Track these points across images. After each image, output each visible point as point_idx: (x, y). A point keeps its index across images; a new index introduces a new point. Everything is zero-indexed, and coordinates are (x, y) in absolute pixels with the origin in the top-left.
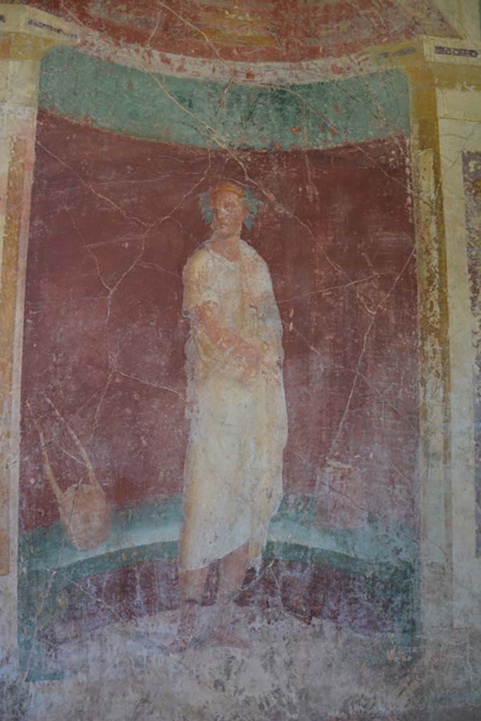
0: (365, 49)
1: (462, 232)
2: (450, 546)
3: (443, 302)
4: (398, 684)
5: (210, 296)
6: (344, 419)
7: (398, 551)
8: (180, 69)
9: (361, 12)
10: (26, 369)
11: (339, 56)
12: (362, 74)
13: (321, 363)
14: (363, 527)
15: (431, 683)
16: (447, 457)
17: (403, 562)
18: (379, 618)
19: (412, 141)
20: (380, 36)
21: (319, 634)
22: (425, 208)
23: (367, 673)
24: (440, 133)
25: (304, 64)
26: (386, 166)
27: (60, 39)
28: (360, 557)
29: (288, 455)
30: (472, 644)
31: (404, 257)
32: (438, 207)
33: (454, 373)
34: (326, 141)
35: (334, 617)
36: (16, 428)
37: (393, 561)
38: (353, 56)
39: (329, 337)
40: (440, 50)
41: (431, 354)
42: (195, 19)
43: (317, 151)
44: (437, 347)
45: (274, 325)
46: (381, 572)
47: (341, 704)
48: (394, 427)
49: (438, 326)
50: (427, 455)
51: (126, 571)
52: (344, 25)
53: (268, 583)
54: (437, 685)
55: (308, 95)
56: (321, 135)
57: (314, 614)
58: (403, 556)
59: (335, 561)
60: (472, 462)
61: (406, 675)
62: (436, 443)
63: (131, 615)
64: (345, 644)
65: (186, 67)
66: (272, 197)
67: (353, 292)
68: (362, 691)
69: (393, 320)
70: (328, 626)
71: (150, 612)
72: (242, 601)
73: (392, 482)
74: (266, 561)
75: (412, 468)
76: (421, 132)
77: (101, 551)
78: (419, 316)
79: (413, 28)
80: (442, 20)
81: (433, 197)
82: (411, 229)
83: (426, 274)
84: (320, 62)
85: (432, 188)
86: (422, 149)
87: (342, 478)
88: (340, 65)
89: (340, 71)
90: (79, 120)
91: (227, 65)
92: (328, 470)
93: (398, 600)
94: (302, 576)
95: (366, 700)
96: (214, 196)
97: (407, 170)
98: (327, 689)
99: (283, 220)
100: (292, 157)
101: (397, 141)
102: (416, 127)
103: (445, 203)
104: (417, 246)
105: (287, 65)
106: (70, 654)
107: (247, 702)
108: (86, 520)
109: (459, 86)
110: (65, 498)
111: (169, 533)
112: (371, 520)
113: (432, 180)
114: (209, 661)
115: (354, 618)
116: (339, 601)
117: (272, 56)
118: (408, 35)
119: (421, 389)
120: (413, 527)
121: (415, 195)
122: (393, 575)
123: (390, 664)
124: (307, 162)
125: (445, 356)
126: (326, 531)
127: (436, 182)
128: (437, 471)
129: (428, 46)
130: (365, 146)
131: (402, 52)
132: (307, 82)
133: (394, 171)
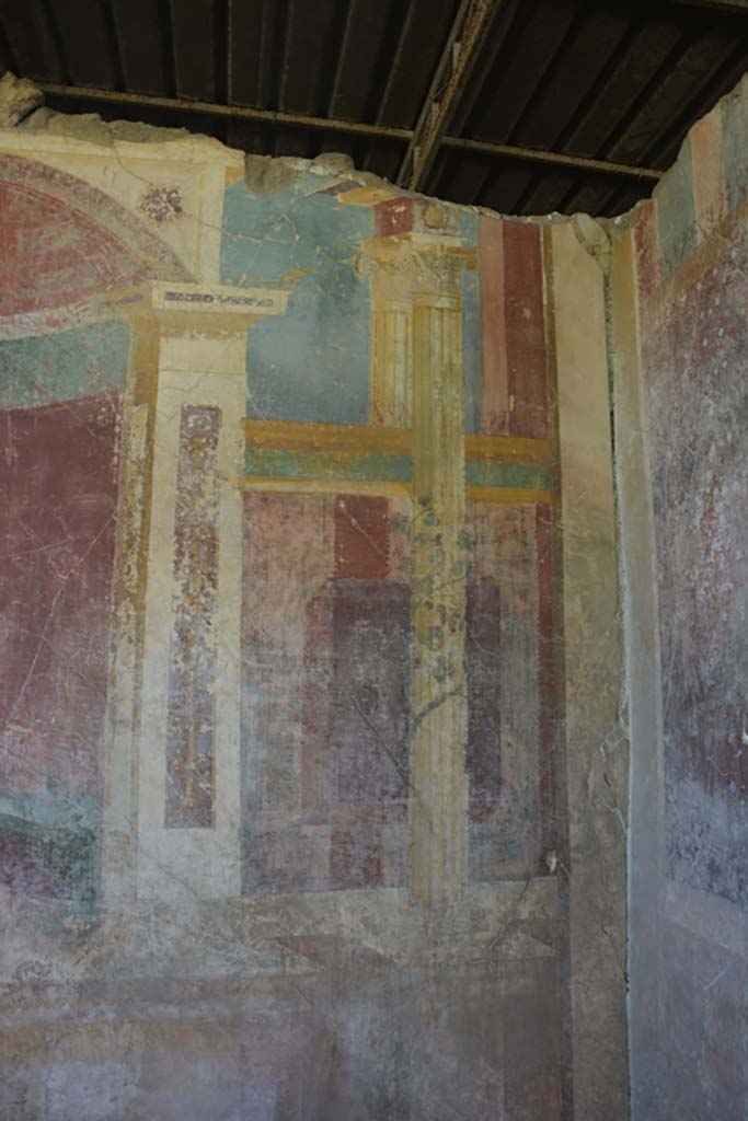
0: (86, 298)
1: (172, 492)
2: (136, 814)
3: (142, 566)
4: (75, 952)
6: (26, 683)
7: (78, 818)
9: (87, 258)
11: (56, 307)
12: (79, 325)
14: (41, 791)
15: (111, 953)
16: (136, 723)
17: (84, 829)
18: (56, 884)
19: (126, 396)
20: (104, 284)
22: (132, 468)
23: (42, 940)
24: (160, 386)
25: (16, 317)
26: (93, 425)
28: (38, 821)
30: (156, 915)
31: (104, 520)
32: (147, 465)
33: (148, 639)
34: (31, 400)
35: (9, 882)
37: (71, 826)
38: (71, 307)
39: (16, 602)
40: (171, 296)
41: (124, 620)
43: (20, 411)
44: (132, 612)
46: (59, 838)
47: (14, 970)
48: (78, 692)
49: (135, 591)
50: (114, 722)
52: (65, 274)
54: (117, 955)
55: (17, 351)
56: (27, 394)
58: (84, 823)
59: (11, 824)
60: (164, 731)
61: (84, 943)
62: (125, 710)
64: (19, 910)
67: (44, 556)
68: (36, 958)
69: (85, 585)
73: (74, 748)
75: (97, 735)
76: (138, 386)
78: (114, 581)
79: (144, 274)
80: (177, 264)
81: (143, 455)
82: (114, 491)
83: (126, 537)
84: (34, 315)
85: (143, 446)
86: (137, 404)
87: (22, 742)
88: (56, 316)
92: (7, 733)
93: (77, 866)
95: (42, 967)
97: (117, 429)
101: (109, 398)
102: (132, 381)
103: (155, 463)
104: (118, 508)
109: (187, 334)
112: (51, 785)
113: (144, 438)
115: (30, 884)
116: (14, 865)
118: (136, 280)
119: (111, 655)
120: (96, 795)
121: (123, 454)
122: (73, 841)
123: (68, 932)
124: (9, 423)
125: (140, 621)
127: (149, 440)
128: (124, 738)
129: (157, 293)
130: (73, 404)
131: (127, 300)
132: (17, 337)
133: (99, 431)
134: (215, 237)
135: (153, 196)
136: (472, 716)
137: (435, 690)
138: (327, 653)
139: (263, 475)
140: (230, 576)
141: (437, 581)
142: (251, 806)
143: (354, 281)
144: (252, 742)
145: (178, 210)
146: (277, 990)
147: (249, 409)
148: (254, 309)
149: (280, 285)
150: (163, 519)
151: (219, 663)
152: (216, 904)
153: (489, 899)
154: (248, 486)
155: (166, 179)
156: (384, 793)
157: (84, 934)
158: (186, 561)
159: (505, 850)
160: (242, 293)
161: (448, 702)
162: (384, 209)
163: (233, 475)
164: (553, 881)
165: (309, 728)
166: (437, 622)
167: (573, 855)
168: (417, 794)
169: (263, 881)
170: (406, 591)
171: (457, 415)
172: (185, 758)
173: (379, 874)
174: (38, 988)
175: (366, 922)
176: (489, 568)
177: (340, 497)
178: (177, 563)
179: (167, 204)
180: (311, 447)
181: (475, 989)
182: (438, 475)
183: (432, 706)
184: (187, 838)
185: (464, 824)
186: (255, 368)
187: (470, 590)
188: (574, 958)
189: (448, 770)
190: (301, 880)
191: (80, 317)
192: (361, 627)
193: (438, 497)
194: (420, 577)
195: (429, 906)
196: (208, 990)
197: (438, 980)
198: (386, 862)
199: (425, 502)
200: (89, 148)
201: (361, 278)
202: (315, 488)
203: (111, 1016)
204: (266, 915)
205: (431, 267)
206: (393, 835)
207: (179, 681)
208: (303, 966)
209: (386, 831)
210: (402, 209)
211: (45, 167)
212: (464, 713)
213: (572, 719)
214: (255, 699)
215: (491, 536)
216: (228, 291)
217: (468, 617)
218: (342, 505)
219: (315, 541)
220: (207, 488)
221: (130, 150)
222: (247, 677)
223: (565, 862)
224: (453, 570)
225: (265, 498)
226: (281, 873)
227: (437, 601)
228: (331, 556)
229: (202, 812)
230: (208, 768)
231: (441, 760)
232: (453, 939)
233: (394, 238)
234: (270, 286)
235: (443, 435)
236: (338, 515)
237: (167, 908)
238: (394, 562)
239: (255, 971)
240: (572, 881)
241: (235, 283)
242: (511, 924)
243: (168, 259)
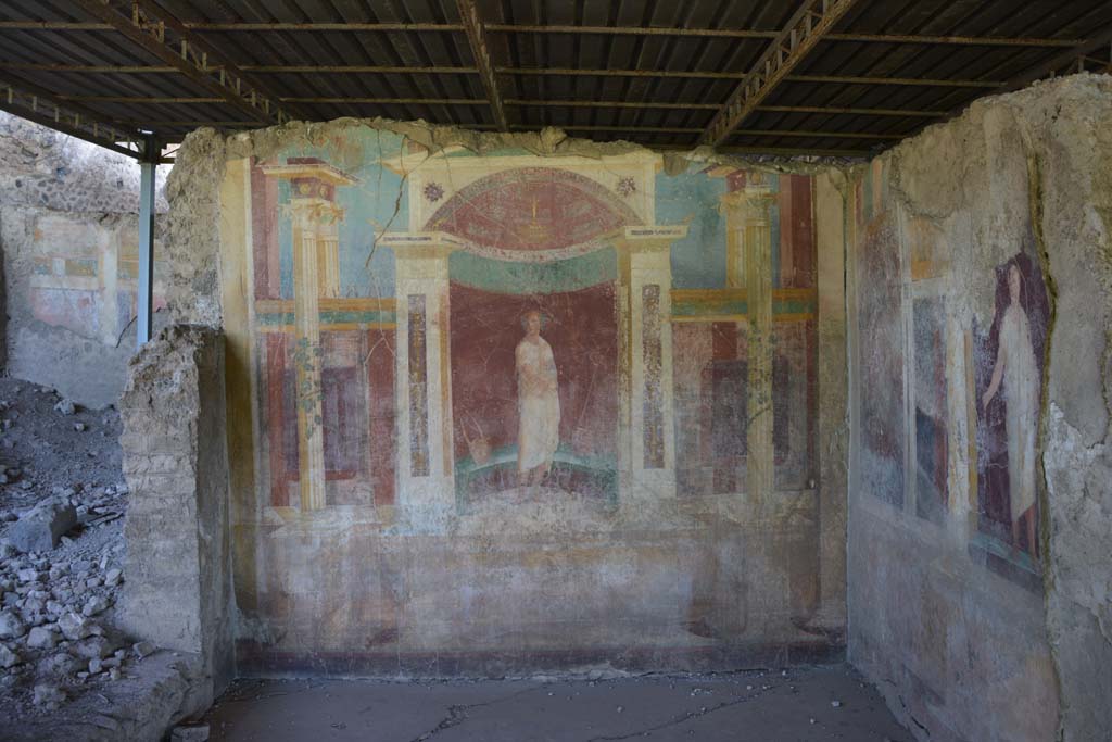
0: (596, 237)
1: (640, 325)
2: (631, 463)
3: (630, 358)
4: (609, 520)
5: (527, 361)
6: (584, 410)
7: (608, 466)
8: (510, 257)
10: (453, 394)
11: (583, 242)
12: (594, 250)
13: (574, 387)
14: (593, 455)
15: (624, 520)
16: (630, 425)
17: (611, 470)
18: (600, 493)
19: (617, 282)
20: (603, 229)
21: (575, 498)
22: (623, 315)
23: (595, 515)
24: (632, 277)
25: (566, 248)
26: (604, 297)
27: (457, 247)
28: (592, 467)
29: (561, 426)
30: (641, 505)
31: (612, 339)
32: (629, 314)
33: (634, 390)
34: (576, 287)
35: (581, 491)
36: (451, 418)
37: (605, 469)
38: (590, 242)
39: (577, 376)
40: (634, 233)
41: (623, 382)
42: (515, 231)
43: (572, 292)
44: (626, 379)
45: (554, 372)
46: (601, 474)
47: (585, 527)
48: (606, 413)
49: (627, 369)
50: (621, 425)
51: (497, 473)
52: (586, 226)
53: (554, 478)
54: (626, 521)
55: (568, 265)
56: (574, 284)
57: (572, 490)
58: (611, 467)
59: (581, 469)
60: (642, 428)
61: (612, 516)
62: (625, 420)
63: (499, 490)
64: (586, 503)
65: (513, 255)
66: (552, 316)
67: (588, 357)
68: (593, 522)
69: (606, 368)
70: (579, 495)
71: (506, 489)
72: (543, 485)
73: (605, 437)
74: (552, 469)
75: (614, 431)
76: (623, 277)
77: (487, 465)
78: (618, 365)
79: (621, 223)
80: (635, 216)
81: (627, 309)
82: (615, 326)
83: (622, 346)
84: (574, 247)
85: (627, 305)
86: (622, 286)
87: (584, 435)
88: (583, 247)
89: (583, 250)
90: (468, 286)
91: (531, 253)
92: (577, 432)
93: (608, 485)
94: (568, 475)
95: (596, 526)
96: (527, 317)
97: (614, 297)
98: (579, 521)
99: (558, 325)
100: (562, 296)
101: (610, 283)
102: (620, 275)
103: (632, 312)
104: (618, 334)
105: (558, 250)
106: (475, 506)
107: (546, 525)
108: (480, 453)
109: (643, 251)
110: (472, 445)
111: (513, 458)
112: (596, 452)
113: (627, 301)
114: (530, 508)
115: (590, 493)
116: (583, 485)
117: (552, 246)
118: (618, 226)
119: (619, 397)
120: (616, 457)
121: (618, 309)
122: (606, 475)
123: (606, 512)
124: (568, 298)
125: (630, 382)
126: (577, 457)
127: (629, 302)
128: (626, 432)
129: (628, 231)
130: (594, 287)
131: (615, 236)
132: (567, 257)
133: (608, 299)
134: (651, 201)
135: (622, 183)
136: (775, 419)
137: (759, 408)
138: (711, 393)
139: (680, 315)
140: (667, 361)
141: (759, 359)
142: (679, 459)
143: (718, 217)
144: (679, 432)
145: (634, 189)
146: (692, 536)
147: (672, 285)
148: (671, 236)
149: (683, 223)
150: (637, 338)
151: (664, 399)
152: (665, 500)
153: (783, 499)
154: (674, 320)
155: (627, 173)
156: (737, 453)
157: (612, 513)
159: (791, 478)
160: (666, 228)
161: (764, 414)
162: (731, 177)
163: (666, 315)
164: (813, 492)
165: (703, 425)
166: (759, 377)
167: (822, 480)
168: (751, 453)
169: (685, 490)
170: (746, 364)
171: (768, 280)
172: (651, 439)
173: (735, 488)
174: (594, 534)
175: (728, 507)
176: (783, 352)
177: (714, 323)
178: (644, 356)
179: (628, 186)
180: (701, 301)
181: (777, 538)
182: (760, 310)
183: (757, 415)
184: (652, 473)
185: (772, 468)
186: (674, 265)
187: (774, 363)
188: (822, 526)
189: (764, 442)
190: (701, 490)
191: (596, 245)
192: (725, 380)
193: (759, 320)
194: (751, 357)
195: (756, 501)
196: (663, 535)
197: (760, 533)
198: (737, 482)
199: (753, 323)
200: (590, 161)
201: (721, 214)
202: (703, 319)
203: (624, 545)
204: (686, 504)
205: (755, 205)
206: (740, 471)
207: (647, 407)
208: (702, 526)
209: (737, 469)
210: (740, 176)
211: (571, 173)
212: (772, 418)
213: (822, 420)
214: (680, 414)
215: (784, 337)
216: (660, 228)
217: (773, 375)
218: (716, 326)
219: (704, 344)
220: (656, 322)
221: (609, 160)
222: (676, 404)
223: (818, 482)
224: (767, 354)
225: (681, 326)
226: (693, 487)
227: (759, 368)
228: (711, 350)
229: (659, 462)
230: (661, 444)
231: (761, 438)
232: (767, 516)
233: (737, 192)
234: (678, 223)
235: (762, 290)
236: (714, 330)
237: (645, 501)
238: (739, 351)
239: (683, 528)
240: (822, 491)
241: (663, 224)
242: (793, 510)
243: (631, 214)
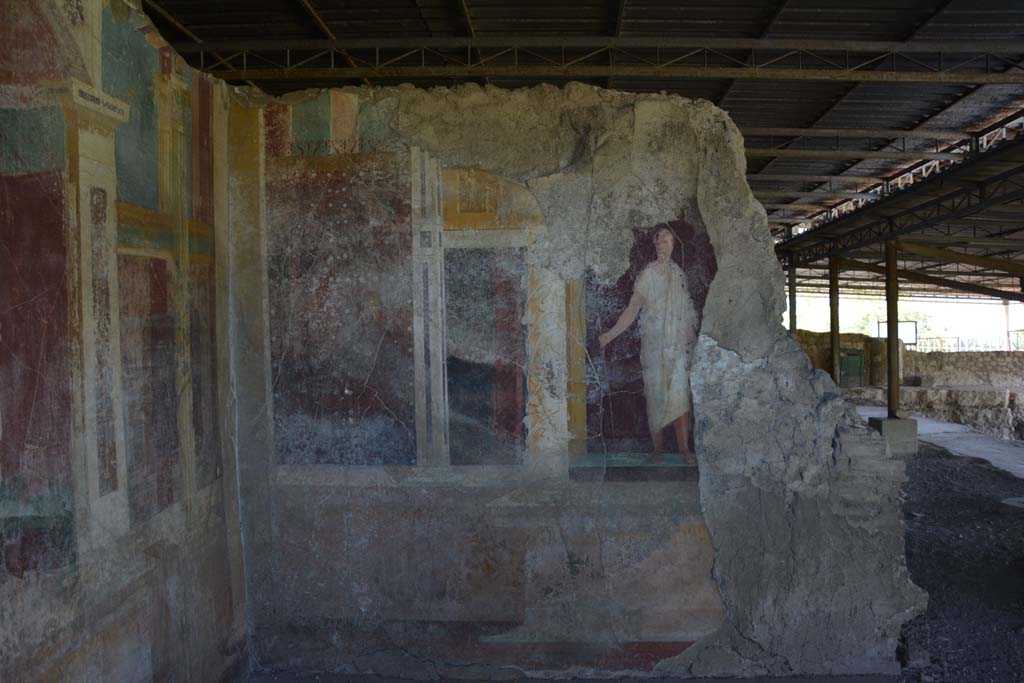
0: (41, 82)
1: (89, 254)
2: (88, 493)
3: (80, 311)
4: (70, 602)
6: (32, 410)
7: (64, 505)
11: (25, 85)
12: (38, 106)
13: (18, 367)
14: (46, 492)
15: (85, 594)
16: (84, 427)
17: (67, 512)
18: (58, 558)
19: (65, 175)
20: (48, 72)
21: (28, 584)
22: (72, 234)
23: (54, 602)
24: (80, 169)
25: (3, 87)
26: (52, 195)
28: (46, 515)
30: (101, 558)
31: (61, 275)
32: (78, 233)
33: (86, 365)
34: (17, 169)
35: (35, 567)
37: (62, 512)
38: (33, 87)
40: (81, 93)
41: (75, 352)
43: (12, 178)
44: (78, 346)
46: (57, 523)
47: (42, 631)
48: (58, 411)
49: (78, 330)
50: (75, 429)
52: (28, 54)
54: (88, 594)
55: (6, 120)
58: (67, 507)
59: (33, 523)
60: (95, 429)
61: (73, 593)
62: (79, 419)
64: (42, 585)
67: (34, 306)
68: (52, 616)
69: (56, 327)
70: (32, 575)
75: (68, 441)
76: (70, 167)
78: (69, 323)
79: (68, 70)
80: (83, 66)
81: (76, 224)
82: (64, 252)
83: (72, 289)
84: (13, 88)
85: (75, 217)
86: (70, 182)
87: (33, 457)
88: (25, 94)
89: (24, 99)
92: (26, 452)
93: (66, 541)
94: (16, 541)
95: (55, 621)
98: (35, 624)
101: (57, 174)
102: (67, 162)
103: (81, 230)
104: (67, 266)
109: (90, 128)
112: (50, 485)
113: (75, 210)
115: (45, 563)
116: (37, 553)
118: (65, 74)
119: (71, 380)
120: (72, 487)
121: (66, 222)
122: (63, 523)
123: (65, 589)
124: (6, 187)
125: (81, 352)
126: (27, 502)
127: (78, 213)
128: (80, 439)
129: (75, 88)
130: (39, 176)
131: (61, 90)
132: (5, 106)
133: (55, 202)
134: (99, 49)
136: (194, 394)
137: (183, 381)
138: (150, 363)
139: (124, 243)
140: (115, 315)
141: (181, 313)
142: (130, 470)
143: (153, 105)
145: (82, 17)
146: (147, 583)
147: (118, 194)
148: (117, 115)
149: (125, 99)
150: (87, 275)
151: (114, 377)
152: (121, 539)
153: (203, 498)
154: (119, 251)
156: (172, 447)
157: (72, 588)
158: (98, 306)
159: (206, 469)
160: (111, 101)
161: (188, 386)
162: (162, 53)
163: (113, 242)
164: (219, 482)
165: (146, 413)
166: (182, 339)
167: (224, 465)
168: (181, 445)
169: (137, 517)
170: (173, 321)
171: (186, 207)
172: (104, 446)
173: (172, 497)
175: (170, 527)
176: (196, 304)
177: (151, 259)
178: (94, 307)
179: (76, 11)
180: (141, 224)
181: (203, 550)
182: (181, 246)
183: (182, 390)
184: (107, 501)
186: (119, 163)
187: (191, 318)
188: (227, 521)
189: (188, 428)
190: (149, 511)
191: (40, 97)
192: (160, 345)
193: (181, 260)
194: (177, 311)
195: (187, 508)
196: (123, 596)
197: (192, 551)
198: (173, 488)
199: (177, 264)
201: (155, 103)
202: (142, 253)
203: (88, 637)
204: (139, 537)
205: (177, 101)
206: (175, 472)
207: (99, 393)
208: (153, 564)
209: (173, 470)
210: (168, 56)
212: (191, 393)
214: (127, 399)
215: (196, 284)
216: (107, 98)
217: (191, 335)
218: (152, 265)
219: (143, 290)
220: (103, 251)
222: (124, 385)
224: (186, 307)
225: (126, 260)
226: (143, 510)
227: (182, 326)
228: (148, 300)
229: (113, 481)
230: (113, 450)
231: (186, 422)
232: (195, 525)
233: (165, 76)
234: (121, 98)
235: (183, 219)
236: (150, 271)
237: (104, 550)
238: (169, 302)
239: (138, 575)
241: (109, 92)
242: (209, 510)
243: (79, 60)
